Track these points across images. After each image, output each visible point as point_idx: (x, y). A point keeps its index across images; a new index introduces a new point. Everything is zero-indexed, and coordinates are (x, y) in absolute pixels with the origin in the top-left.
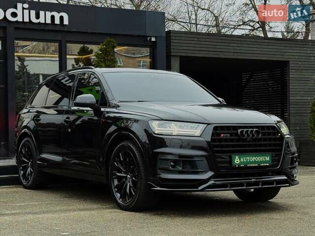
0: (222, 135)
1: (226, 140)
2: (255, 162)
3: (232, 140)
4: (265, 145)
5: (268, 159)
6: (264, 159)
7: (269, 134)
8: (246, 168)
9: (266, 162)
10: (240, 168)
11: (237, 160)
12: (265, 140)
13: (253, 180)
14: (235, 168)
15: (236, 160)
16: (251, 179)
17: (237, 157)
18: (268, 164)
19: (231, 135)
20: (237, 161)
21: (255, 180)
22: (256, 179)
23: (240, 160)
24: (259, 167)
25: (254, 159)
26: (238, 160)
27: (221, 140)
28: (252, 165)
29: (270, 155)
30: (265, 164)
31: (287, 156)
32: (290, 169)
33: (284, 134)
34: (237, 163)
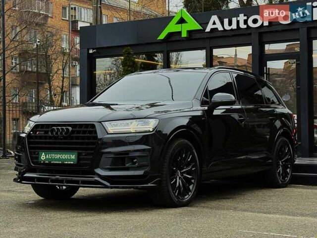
0: (38, 133)
1: (41, 137)
2: (59, 159)
3: (45, 138)
4: (77, 143)
5: (73, 157)
6: (70, 158)
7: (84, 132)
8: (50, 164)
9: (70, 160)
10: (44, 164)
11: (43, 157)
12: (77, 138)
13: (57, 177)
14: (41, 164)
15: (42, 157)
16: (55, 176)
17: (43, 154)
18: (72, 163)
19: (46, 132)
20: (43, 158)
21: (58, 177)
22: (60, 176)
23: (46, 157)
24: (63, 165)
25: (58, 156)
27: (36, 137)
28: (55, 162)
29: (76, 153)
30: (69, 163)
31: (104, 156)
32: (111, 170)
33: (109, 133)
34: (43, 159)
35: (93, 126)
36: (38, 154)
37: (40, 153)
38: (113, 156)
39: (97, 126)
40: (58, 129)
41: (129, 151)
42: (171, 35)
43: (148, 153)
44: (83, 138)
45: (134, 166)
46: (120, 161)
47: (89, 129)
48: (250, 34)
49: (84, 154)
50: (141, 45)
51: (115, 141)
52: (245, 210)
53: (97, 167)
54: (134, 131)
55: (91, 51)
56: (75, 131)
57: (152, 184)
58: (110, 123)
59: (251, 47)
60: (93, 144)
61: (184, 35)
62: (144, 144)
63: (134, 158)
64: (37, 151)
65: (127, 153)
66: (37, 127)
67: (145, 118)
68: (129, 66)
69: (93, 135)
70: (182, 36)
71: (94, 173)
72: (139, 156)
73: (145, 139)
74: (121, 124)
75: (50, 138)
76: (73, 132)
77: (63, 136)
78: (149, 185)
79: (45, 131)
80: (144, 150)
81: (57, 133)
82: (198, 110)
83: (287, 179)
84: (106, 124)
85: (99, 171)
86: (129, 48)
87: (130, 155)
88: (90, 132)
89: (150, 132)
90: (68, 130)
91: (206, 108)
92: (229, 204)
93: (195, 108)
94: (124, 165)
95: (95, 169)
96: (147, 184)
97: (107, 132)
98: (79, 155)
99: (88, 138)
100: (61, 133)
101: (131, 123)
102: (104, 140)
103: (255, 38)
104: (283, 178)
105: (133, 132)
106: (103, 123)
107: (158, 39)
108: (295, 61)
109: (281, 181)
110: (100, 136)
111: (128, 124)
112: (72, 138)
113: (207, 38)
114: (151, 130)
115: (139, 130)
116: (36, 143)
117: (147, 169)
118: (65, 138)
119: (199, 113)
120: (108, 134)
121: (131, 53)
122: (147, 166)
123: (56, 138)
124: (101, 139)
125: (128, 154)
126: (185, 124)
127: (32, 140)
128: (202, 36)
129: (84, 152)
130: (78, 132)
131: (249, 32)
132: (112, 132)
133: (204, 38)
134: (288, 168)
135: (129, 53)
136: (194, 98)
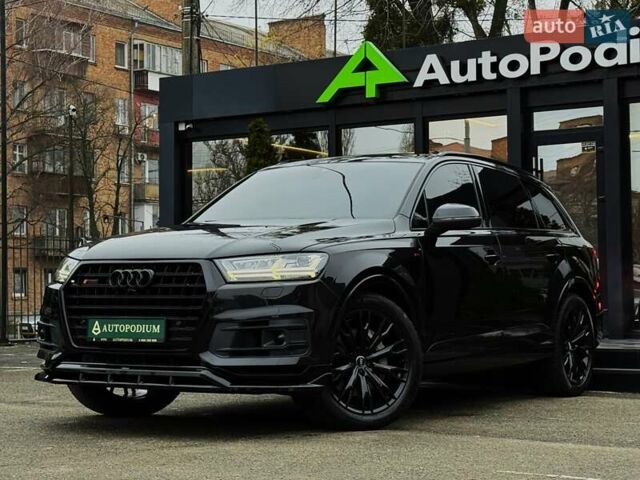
0: (85, 281)
1: (91, 290)
2: (129, 334)
3: (101, 291)
4: (163, 302)
5: (157, 329)
6: (151, 330)
7: (180, 280)
8: (110, 344)
9: (152, 335)
10: (99, 343)
11: (96, 329)
12: (165, 291)
13: (124, 369)
14: (92, 343)
15: (94, 329)
16: (120, 367)
17: (97, 323)
18: (155, 341)
19: (103, 280)
20: (96, 331)
21: (127, 369)
22: (131, 368)
23: (101, 329)
24: (136, 345)
25: (127, 328)
26: (99, 329)
27: (82, 290)
28: (121, 340)
29: (163, 322)
30: (149, 340)
31: (219, 327)
32: (233, 354)
33: (229, 280)
34: (96, 334)
35: (197, 267)
36: (86, 324)
37: (90, 321)
38: (237, 327)
39: (206, 267)
40: (126, 274)
41: (270, 317)
42: (343, 93)
43: (307, 321)
44: (177, 291)
45: (279, 346)
46: (251, 337)
47: (188, 274)
48: (503, 92)
49: (179, 323)
50: (284, 113)
51: (241, 297)
52: (504, 436)
53: (205, 349)
54: (279, 278)
55: (182, 127)
56: (160, 277)
57: (315, 383)
58: (231, 262)
59: (505, 117)
60: (198, 302)
61: (371, 93)
62: (299, 304)
63: (279, 331)
64: (83, 317)
65: (265, 320)
66: (84, 270)
67: (301, 251)
68: (260, 156)
69: (196, 285)
70: (367, 96)
71: (200, 362)
72: (289, 328)
73: (301, 292)
74: (253, 263)
75: (111, 291)
76: (156, 279)
77: (137, 288)
78: (310, 385)
79: (98, 278)
80: (299, 315)
81: (124, 282)
82: (405, 237)
83: (583, 379)
84: (223, 264)
85: (209, 357)
86: (261, 120)
87: (271, 326)
88: (192, 279)
89: (309, 278)
90: (146, 274)
91: (422, 233)
92: (471, 425)
93: (398, 234)
94: (259, 344)
95: (201, 352)
96: (305, 383)
97: (225, 280)
98: (169, 325)
99: (188, 291)
100: (133, 282)
101: (273, 262)
102: (218, 296)
103: (514, 98)
104: (576, 377)
105: (276, 278)
106: (216, 261)
107: (319, 101)
108: (594, 144)
109: (572, 383)
110: (210, 287)
111: (265, 264)
112: (154, 291)
113: (418, 99)
114: (313, 275)
115: (288, 275)
116: (83, 302)
117: (306, 353)
118: (140, 291)
119: (407, 244)
120: (227, 283)
121: (266, 129)
122: (304, 347)
123: (121, 291)
124: (213, 293)
125: (267, 323)
126: (381, 265)
127: (75, 297)
128: (407, 95)
129: (177, 318)
130: (168, 280)
131: (501, 87)
132: (235, 280)
133: (410, 101)
134: (585, 355)
135: (261, 131)
136: (398, 213)
